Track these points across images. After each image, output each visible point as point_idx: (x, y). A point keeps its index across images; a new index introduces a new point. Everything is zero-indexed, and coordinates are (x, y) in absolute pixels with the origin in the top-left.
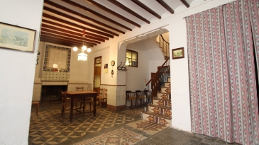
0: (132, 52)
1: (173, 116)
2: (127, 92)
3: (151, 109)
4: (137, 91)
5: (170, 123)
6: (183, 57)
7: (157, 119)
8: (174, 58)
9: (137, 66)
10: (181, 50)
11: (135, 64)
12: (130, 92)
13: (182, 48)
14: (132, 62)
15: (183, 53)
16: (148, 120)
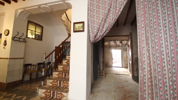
0: (36, 25)
1: (70, 87)
2: (26, 66)
3: (49, 82)
4: (39, 64)
5: (67, 97)
6: (83, 31)
7: (54, 93)
8: (74, 31)
9: (41, 40)
10: (82, 24)
11: (39, 38)
12: (30, 65)
13: (83, 23)
14: (35, 35)
15: (83, 26)
16: (44, 95)
